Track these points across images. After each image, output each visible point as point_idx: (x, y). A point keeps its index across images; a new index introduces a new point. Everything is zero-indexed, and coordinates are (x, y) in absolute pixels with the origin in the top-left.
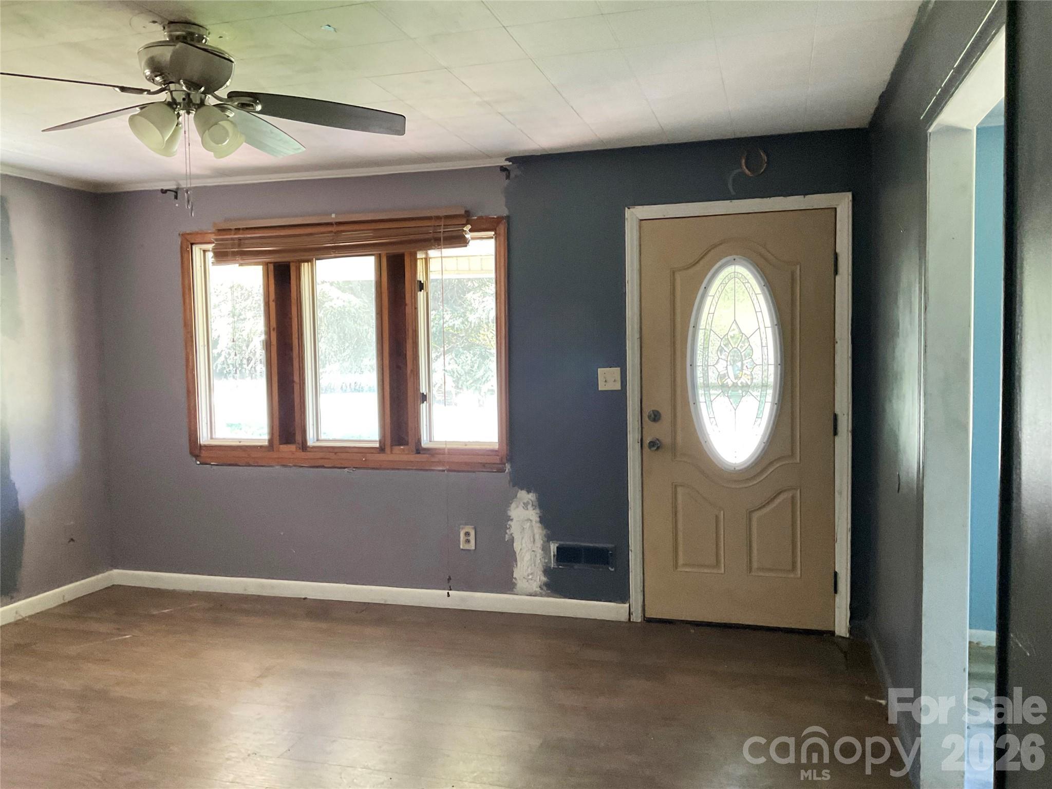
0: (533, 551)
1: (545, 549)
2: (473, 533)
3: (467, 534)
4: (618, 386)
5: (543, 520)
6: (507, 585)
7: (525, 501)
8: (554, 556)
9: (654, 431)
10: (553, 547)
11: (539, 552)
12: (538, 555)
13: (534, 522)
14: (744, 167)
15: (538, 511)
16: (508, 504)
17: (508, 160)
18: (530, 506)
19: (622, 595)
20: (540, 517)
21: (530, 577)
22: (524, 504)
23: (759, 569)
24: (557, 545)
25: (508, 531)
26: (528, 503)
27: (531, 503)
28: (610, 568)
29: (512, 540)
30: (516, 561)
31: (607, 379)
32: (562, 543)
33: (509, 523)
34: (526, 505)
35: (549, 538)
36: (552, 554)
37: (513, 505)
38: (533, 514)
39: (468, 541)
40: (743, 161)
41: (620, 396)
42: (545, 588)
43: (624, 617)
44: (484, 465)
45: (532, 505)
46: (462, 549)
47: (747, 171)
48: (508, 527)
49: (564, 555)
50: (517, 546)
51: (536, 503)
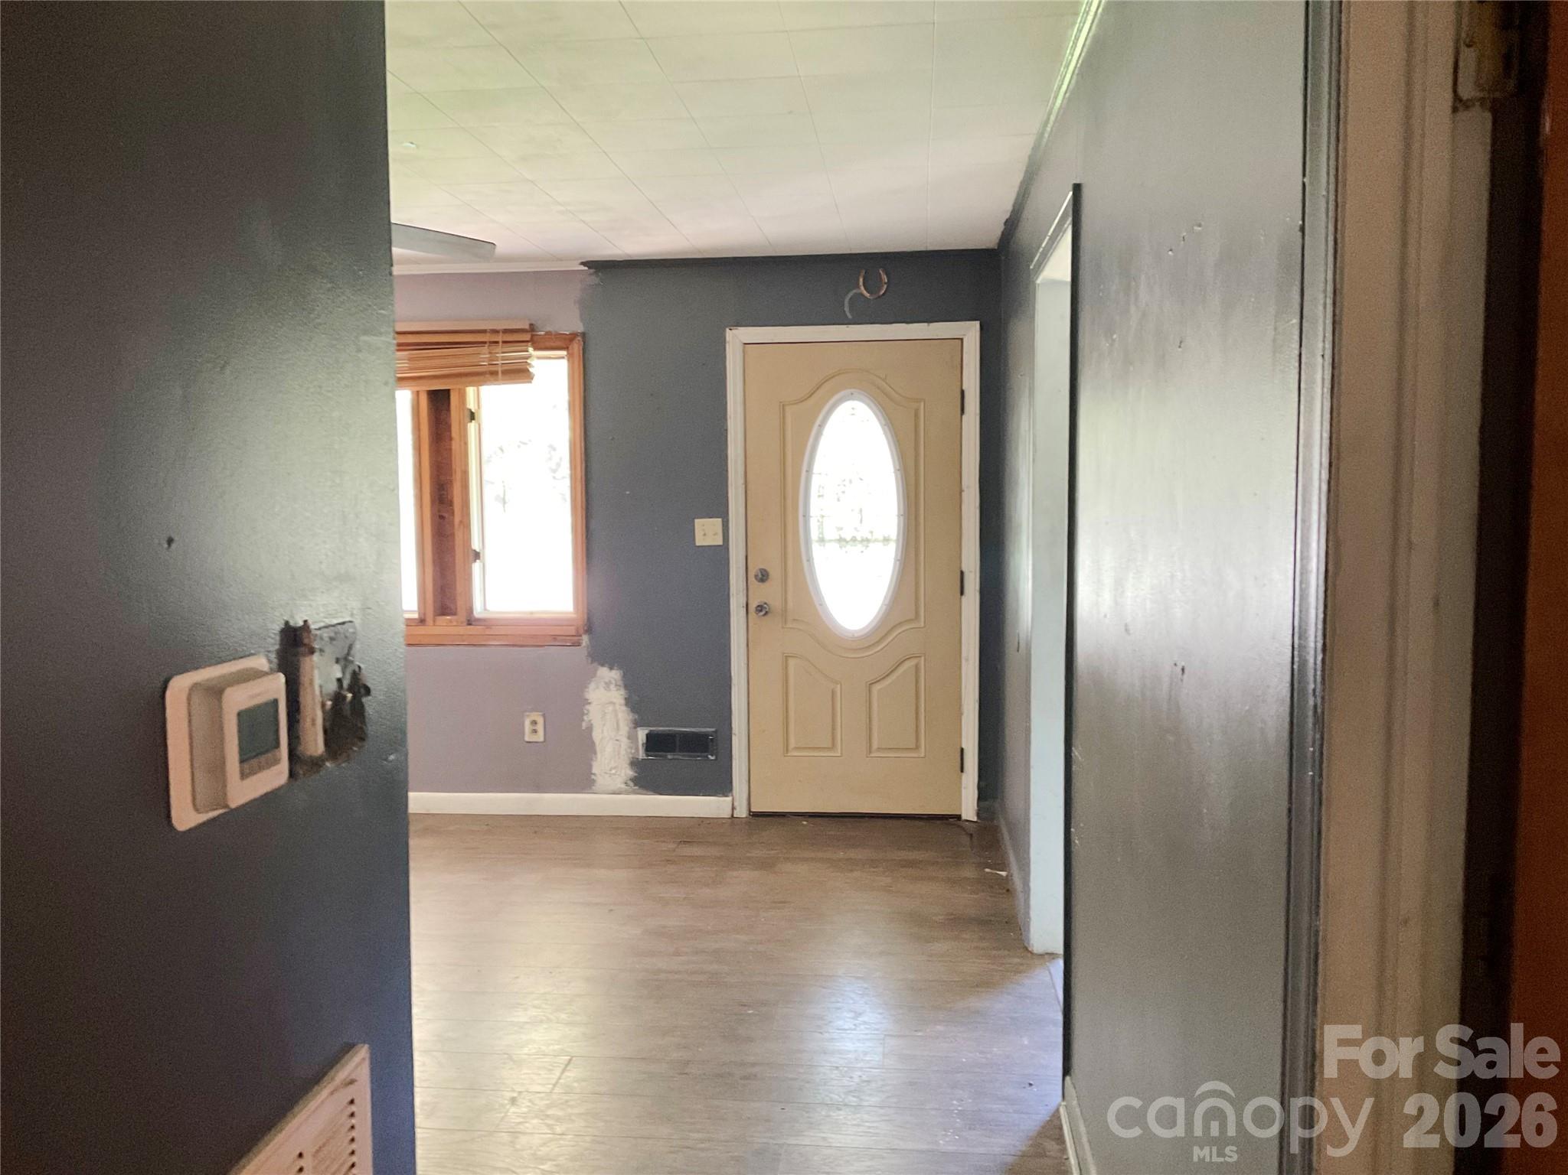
0: (617, 740)
1: (632, 737)
2: (540, 721)
3: (534, 723)
4: (720, 543)
5: (628, 702)
6: (584, 782)
7: (607, 680)
8: (643, 744)
9: (761, 593)
10: (642, 734)
11: (625, 741)
12: (623, 745)
13: (618, 707)
14: (862, 288)
15: (622, 692)
16: (583, 686)
17: (583, 264)
18: (612, 687)
19: (722, 785)
20: (626, 699)
21: (613, 771)
22: (606, 683)
23: (879, 749)
24: (646, 732)
25: (585, 718)
26: (610, 682)
27: (614, 682)
28: (710, 756)
29: (590, 729)
30: (595, 753)
31: (706, 531)
32: (652, 729)
33: (587, 707)
34: (608, 684)
35: (637, 724)
36: (640, 743)
37: (592, 686)
38: (617, 696)
39: (535, 731)
40: (861, 280)
41: (719, 555)
42: (632, 784)
43: (726, 813)
44: (555, 637)
45: (616, 685)
46: (528, 742)
47: (865, 292)
48: (586, 712)
49: (656, 744)
50: (596, 735)
51: (620, 683)
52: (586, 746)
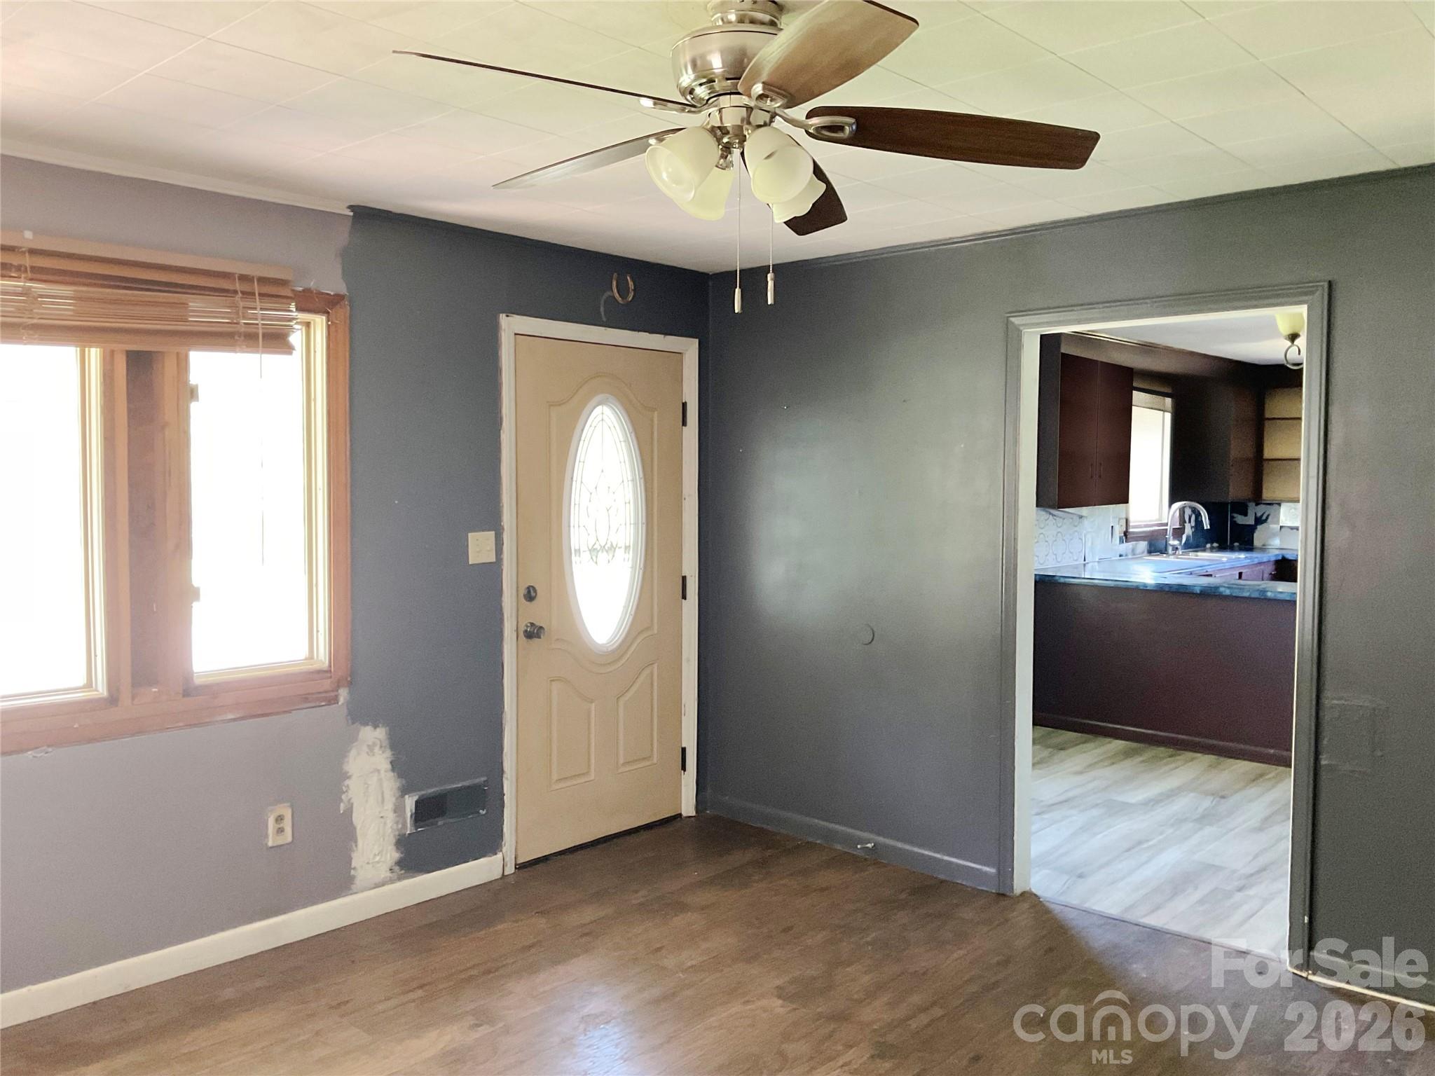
0: (382, 817)
1: (399, 809)
2: (288, 815)
3: (280, 819)
4: (492, 558)
5: (394, 765)
6: (341, 883)
7: (370, 743)
8: (411, 816)
9: (535, 612)
10: (410, 803)
11: (391, 817)
12: (388, 821)
13: (382, 772)
14: (615, 291)
15: (388, 753)
16: (342, 754)
17: (351, 207)
18: (377, 749)
19: (490, 843)
20: (391, 763)
21: (377, 858)
22: (368, 746)
23: (626, 764)
24: (416, 798)
25: (343, 797)
26: (374, 744)
27: (379, 742)
28: (481, 811)
29: (349, 811)
30: (356, 842)
31: (479, 547)
32: (423, 792)
33: (347, 782)
34: (371, 748)
35: (405, 791)
36: (409, 814)
37: (353, 753)
38: (382, 760)
39: (280, 831)
40: (614, 283)
41: (493, 571)
42: (397, 868)
43: (497, 874)
44: (305, 698)
45: (381, 747)
46: (271, 848)
47: (617, 295)
48: (344, 789)
49: (427, 811)
50: (357, 819)
51: (386, 743)
52: (345, 833)
